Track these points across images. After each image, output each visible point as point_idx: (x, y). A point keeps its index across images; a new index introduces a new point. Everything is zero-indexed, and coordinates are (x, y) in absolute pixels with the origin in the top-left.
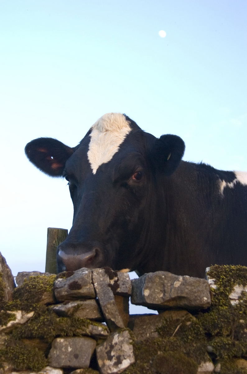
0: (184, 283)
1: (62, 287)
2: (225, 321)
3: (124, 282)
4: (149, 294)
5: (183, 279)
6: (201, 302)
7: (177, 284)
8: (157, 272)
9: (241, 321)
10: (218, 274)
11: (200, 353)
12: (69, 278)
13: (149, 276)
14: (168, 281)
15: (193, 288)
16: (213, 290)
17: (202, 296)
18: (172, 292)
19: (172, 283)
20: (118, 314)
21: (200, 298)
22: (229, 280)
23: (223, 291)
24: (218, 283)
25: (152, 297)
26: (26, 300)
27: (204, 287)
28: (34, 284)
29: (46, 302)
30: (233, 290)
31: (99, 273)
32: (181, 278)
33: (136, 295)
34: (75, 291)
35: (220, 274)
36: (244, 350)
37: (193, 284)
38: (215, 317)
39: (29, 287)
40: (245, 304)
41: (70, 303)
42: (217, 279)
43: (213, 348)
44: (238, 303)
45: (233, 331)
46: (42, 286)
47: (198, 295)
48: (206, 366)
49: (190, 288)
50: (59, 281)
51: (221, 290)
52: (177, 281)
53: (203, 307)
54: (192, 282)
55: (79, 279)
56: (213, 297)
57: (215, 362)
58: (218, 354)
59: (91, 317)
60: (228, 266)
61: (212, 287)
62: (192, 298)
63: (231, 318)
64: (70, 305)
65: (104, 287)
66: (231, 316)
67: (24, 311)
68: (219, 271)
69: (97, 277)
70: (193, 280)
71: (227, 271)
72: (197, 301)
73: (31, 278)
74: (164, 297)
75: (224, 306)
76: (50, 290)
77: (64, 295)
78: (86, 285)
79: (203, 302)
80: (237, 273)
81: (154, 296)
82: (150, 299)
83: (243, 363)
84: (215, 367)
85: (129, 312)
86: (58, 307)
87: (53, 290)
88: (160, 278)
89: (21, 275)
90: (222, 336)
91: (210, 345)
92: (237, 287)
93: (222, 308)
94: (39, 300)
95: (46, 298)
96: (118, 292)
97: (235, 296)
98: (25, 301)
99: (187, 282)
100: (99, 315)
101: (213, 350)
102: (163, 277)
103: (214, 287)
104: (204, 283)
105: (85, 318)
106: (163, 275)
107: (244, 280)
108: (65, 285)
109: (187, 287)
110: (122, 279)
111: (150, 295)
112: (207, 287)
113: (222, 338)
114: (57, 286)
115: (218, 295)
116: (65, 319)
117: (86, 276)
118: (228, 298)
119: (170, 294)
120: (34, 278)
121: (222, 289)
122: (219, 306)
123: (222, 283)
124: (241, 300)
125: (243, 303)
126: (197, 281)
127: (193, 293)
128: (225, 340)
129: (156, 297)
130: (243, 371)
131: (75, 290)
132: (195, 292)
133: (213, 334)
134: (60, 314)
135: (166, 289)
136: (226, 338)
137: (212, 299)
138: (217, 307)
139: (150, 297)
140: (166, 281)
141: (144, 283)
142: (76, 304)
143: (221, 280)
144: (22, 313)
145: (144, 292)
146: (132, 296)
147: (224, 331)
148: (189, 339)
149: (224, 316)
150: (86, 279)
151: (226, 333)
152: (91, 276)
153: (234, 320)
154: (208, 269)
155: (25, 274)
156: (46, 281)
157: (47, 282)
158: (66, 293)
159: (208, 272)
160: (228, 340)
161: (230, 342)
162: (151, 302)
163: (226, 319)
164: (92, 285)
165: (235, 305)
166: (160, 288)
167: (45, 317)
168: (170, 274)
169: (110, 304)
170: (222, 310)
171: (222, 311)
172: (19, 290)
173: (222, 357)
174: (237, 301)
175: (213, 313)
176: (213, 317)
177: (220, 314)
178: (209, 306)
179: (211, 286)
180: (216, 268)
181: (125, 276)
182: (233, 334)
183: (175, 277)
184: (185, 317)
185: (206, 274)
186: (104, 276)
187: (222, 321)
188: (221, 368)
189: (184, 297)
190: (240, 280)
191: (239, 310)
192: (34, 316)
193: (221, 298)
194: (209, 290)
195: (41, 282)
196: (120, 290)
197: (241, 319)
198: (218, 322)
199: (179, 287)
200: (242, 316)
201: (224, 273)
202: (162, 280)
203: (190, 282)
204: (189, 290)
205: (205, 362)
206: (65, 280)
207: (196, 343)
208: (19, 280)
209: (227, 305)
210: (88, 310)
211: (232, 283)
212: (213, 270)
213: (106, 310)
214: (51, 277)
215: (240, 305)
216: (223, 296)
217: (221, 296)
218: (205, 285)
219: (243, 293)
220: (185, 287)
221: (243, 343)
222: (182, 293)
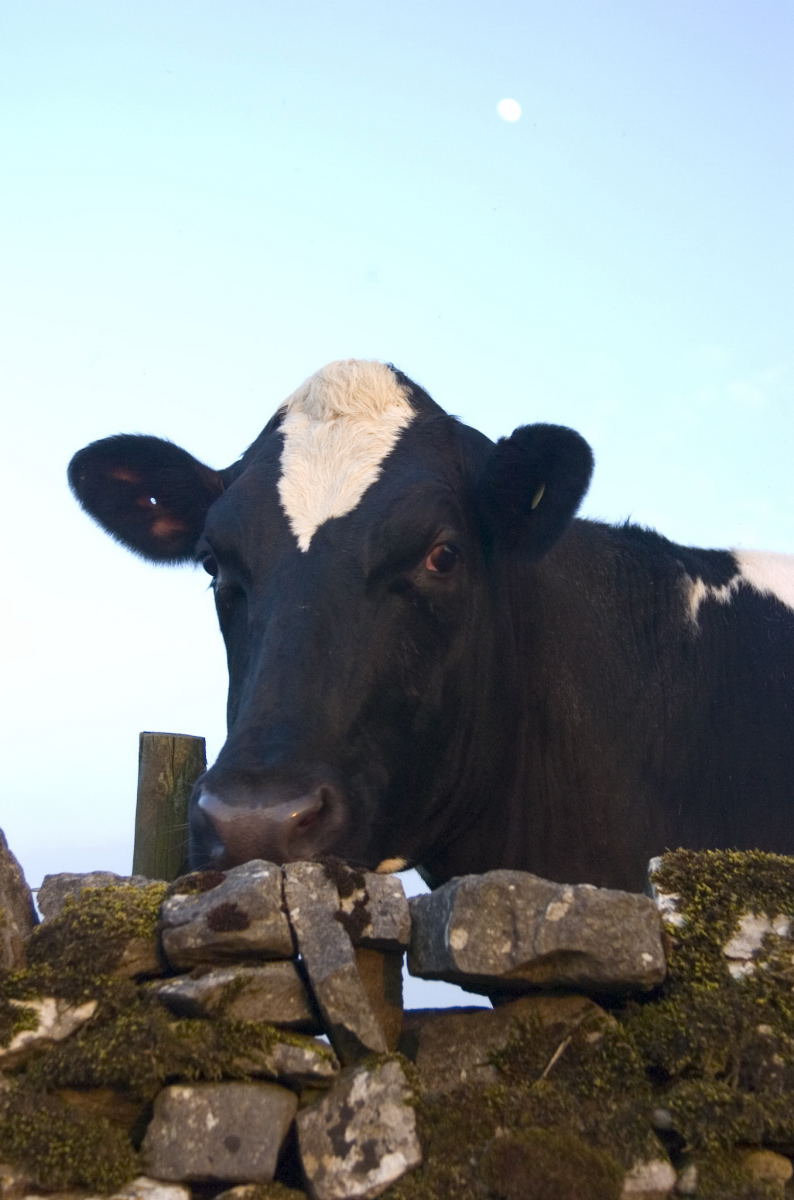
0: (579, 909)
1: (187, 922)
2: (710, 1031)
3: (387, 904)
4: (465, 942)
5: (576, 895)
6: (634, 968)
7: (555, 912)
8: (492, 875)
9: (763, 1029)
10: (688, 879)
11: (631, 1136)
12: (208, 894)
13: (467, 886)
14: (529, 902)
15: (607, 922)
16: (672, 931)
17: (635, 949)
18: (539, 938)
19: (541, 908)
20: (368, 1009)
21: (630, 956)
22: (724, 898)
23: (705, 934)
24: (688, 909)
25: (475, 953)
26: (70, 964)
27: (643, 920)
28: (97, 911)
29: (134, 969)
30: (735, 929)
31: (305, 875)
32: (568, 892)
33: (426, 947)
34: (230, 936)
35: (694, 878)
36: (771, 1121)
37: (607, 912)
38: (679, 1018)
39: (81, 923)
40: (773, 974)
41: (211, 975)
42: (683, 895)
43: (672, 1116)
44: (751, 972)
45: (738, 1061)
46: (121, 920)
47: (622, 946)
48: (651, 1174)
49: (597, 923)
50: (177, 903)
51: (698, 931)
52: (556, 902)
53: (641, 985)
54: (605, 907)
55: (240, 895)
56: (671, 952)
57: (678, 1161)
58: (687, 1135)
59: (280, 1019)
60: (721, 853)
61: (668, 920)
62: (606, 957)
63: (731, 1019)
64: (213, 980)
65: (322, 920)
66: (730, 1012)
67: (63, 1001)
68: (690, 868)
69: (298, 890)
70: (608, 898)
71: (718, 867)
72: (621, 967)
73: (88, 892)
74: (514, 954)
75: (708, 982)
76: (147, 931)
77: (194, 946)
78: (267, 917)
79: (638, 969)
80: (748, 875)
81: (482, 949)
82: (469, 960)
83: (769, 1164)
84: (679, 1178)
85: (401, 1002)
86: (175, 987)
87: (158, 933)
88: (503, 892)
89: (56, 884)
90: (701, 1077)
91: (664, 1108)
92: (748, 922)
93: (702, 989)
94: (112, 965)
95: (134, 957)
96: (367, 939)
97: (742, 950)
98: (67, 969)
99: (589, 904)
100: (306, 1011)
101: (673, 1124)
102: (512, 888)
103: (675, 919)
104: (643, 907)
105: (261, 1020)
106: (511, 884)
107: (772, 899)
108: (195, 915)
109: (589, 920)
110: (378, 896)
111: (470, 947)
112: (653, 922)
113: (702, 1086)
114: (171, 920)
115: (688, 946)
116: (198, 1024)
117: (264, 887)
118: (722, 955)
119: (533, 943)
120: (98, 894)
121: (700, 927)
122: (692, 980)
123: (700, 907)
124: (761, 961)
125: (766, 971)
126: (621, 901)
127: (606, 941)
128: (710, 1090)
129: (491, 953)
130: (768, 1189)
131: (229, 930)
132: (615, 938)
133: (673, 1071)
134: (179, 1008)
135: (520, 926)
136: (713, 1083)
137: (670, 960)
138: (685, 984)
139: (470, 954)
140: (520, 902)
141: (452, 908)
142: (231, 978)
143: (696, 899)
144: (57, 1007)
145: (449, 937)
146: (411, 948)
147: (709, 1062)
148: (596, 1086)
149: (708, 1015)
150: (264, 895)
151: (713, 1066)
152: (279, 887)
153: (738, 1027)
154: (656, 862)
155: (68, 879)
156: (136, 902)
157: (138, 906)
158: (199, 941)
159: (657, 872)
160: (719, 1091)
161: (727, 1097)
162: (474, 970)
163: (714, 1021)
164: (283, 915)
165: (743, 977)
166: (501, 924)
167: (132, 1018)
168: (534, 880)
169: (343, 976)
170: (701, 994)
171: (702, 998)
172: (48, 931)
173: (703, 1145)
174: (750, 965)
175: (671, 1004)
176: (672, 1016)
177: (693, 1008)
178: (661, 980)
179: (665, 917)
180: (683, 858)
181: (390, 887)
182: (736, 1070)
183: (550, 889)
184: (582, 1016)
185: (650, 879)
186: (322, 885)
187: (700, 1028)
188: (699, 1180)
189: (578, 954)
190: (757, 897)
191: (755, 995)
192: (97, 1015)
193: (698, 955)
194: (658, 929)
195: (118, 905)
196: (372, 932)
197: (762, 1023)
198: (687, 1031)
199: (561, 920)
200: (764, 1013)
201: (707, 877)
202: (508, 898)
203: (597, 904)
204: (595, 931)
205: (647, 1160)
206: (197, 901)
207: (615, 1100)
208: (47, 900)
209: (717, 976)
210: (269, 996)
211: (733, 907)
212: (672, 865)
213: (327, 996)
214: (151, 892)
215: (760, 979)
216: (704, 949)
217: (696, 950)
218: (645, 914)
219: (768, 940)
220: (582, 920)
221: (768, 1099)
222: (572, 938)
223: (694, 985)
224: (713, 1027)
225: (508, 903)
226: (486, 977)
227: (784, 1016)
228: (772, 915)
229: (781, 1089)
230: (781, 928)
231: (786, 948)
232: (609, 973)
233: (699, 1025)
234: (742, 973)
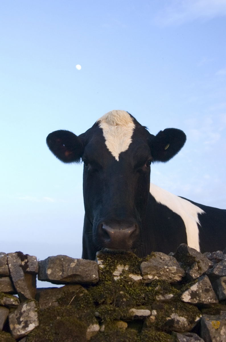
0: (78, 264)
2: (109, 293)
3: (33, 263)
5: (78, 261)
6: (91, 278)
7: (72, 265)
9: (121, 292)
10: (105, 257)
11: (89, 318)
13: (52, 259)
14: (66, 263)
15: (85, 267)
16: (101, 269)
17: (91, 274)
19: (69, 264)
20: (27, 289)
21: (90, 276)
22: (113, 261)
23: (109, 270)
24: (105, 264)
27: (93, 267)
30: (116, 269)
31: (13, 256)
32: (75, 260)
33: (42, 273)
35: (107, 256)
36: (122, 314)
37: (85, 265)
38: (102, 290)
40: (124, 279)
42: (104, 261)
43: (99, 314)
44: (119, 279)
45: (115, 300)
47: (88, 273)
48: (94, 327)
49: (82, 268)
51: (107, 269)
52: (73, 263)
53: (92, 282)
56: (101, 274)
57: (100, 324)
58: (102, 318)
59: (5, 291)
61: (100, 267)
62: (84, 276)
65: (16, 267)
66: (113, 289)
69: (11, 259)
70: (85, 262)
72: (88, 278)
74: (62, 275)
75: (109, 281)
78: (2, 266)
79: (92, 279)
81: (55, 274)
82: (52, 277)
83: (122, 324)
84: (100, 328)
85: (36, 286)
88: (60, 260)
90: (106, 304)
91: (98, 311)
92: (119, 267)
93: (107, 283)
96: (27, 271)
97: (117, 274)
99: (81, 263)
100: (12, 289)
101: (99, 315)
103: (102, 266)
104: (94, 264)
105: (1, 291)
106: (62, 258)
107: (125, 261)
109: (80, 267)
110: (31, 261)
111: (52, 273)
112: (96, 267)
113: (106, 306)
115: (105, 273)
117: (2, 259)
118: (113, 275)
119: (67, 272)
121: (108, 269)
122: (105, 281)
123: (108, 263)
124: (122, 276)
126: (88, 262)
127: (84, 272)
128: (108, 307)
129: (57, 275)
130: (121, 330)
132: (87, 271)
133: (100, 303)
135: (64, 268)
136: (109, 305)
137: (100, 276)
138: (103, 282)
139: (52, 275)
140: (64, 263)
141: (48, 264)
143: (107, 261)
145: (47, 271)
146: (38, 274)
147: (108, 300)
148: (81, 307)
149: (108, 289)
150: (2, 261)
151: (109, 301)
152: (6, 259)
153: (115, 292)
154: (98, 253)
159: (98, 255)
160: (110, 307)
161: (112, 309)
162: (53, 279)
163: (110, 291)
164: (7, 266)
166: (59, 268)
169: (21, 281)
171: (107, 285)
173: (106, 320)
174: (119, 277)
175: (100, 287)
176: (100, 290)
177: (105, 288)
178: (98, 281)
179: (100, 266)
181: (34, 259)
182: (115, 302)
184: (79, 290)
185: (97, 257)
186: (17, 258)
187: (107, 293)
188: (105, 328)
189: (78, 275)
190: (122, 261)
191: (119, 284)
193: (107, 275)
194: (97, 269)
196: (29, 270)
198: (103, 293)
199: (74, 267)
200: (122, 289)
201: (110, 256)
202: (61, 262)
204: (82, 270)
205: (93, 324)
207: (86, 310)
209: (111, 280)
210: (3, 286)
211: (116, 263)
212: (102, 253)
213: (17, 285)
215: (121, 281)
216: (109, 273)
217: (107, 274)
218: (94, 265)
219: (123, 271)
220: (79, 267)
221: (122, 309)
222: (76, 271)
223: (106, 282)
224: (110, 292)
225: (61, 263)
226: (56, 281)
227: (126, 289)
228: (125, 265)
229: (125, 307)
230: (127, 268)
231: (127, 273)
232: (85, 279)
233: (106, 292)
234: (117, 279)
